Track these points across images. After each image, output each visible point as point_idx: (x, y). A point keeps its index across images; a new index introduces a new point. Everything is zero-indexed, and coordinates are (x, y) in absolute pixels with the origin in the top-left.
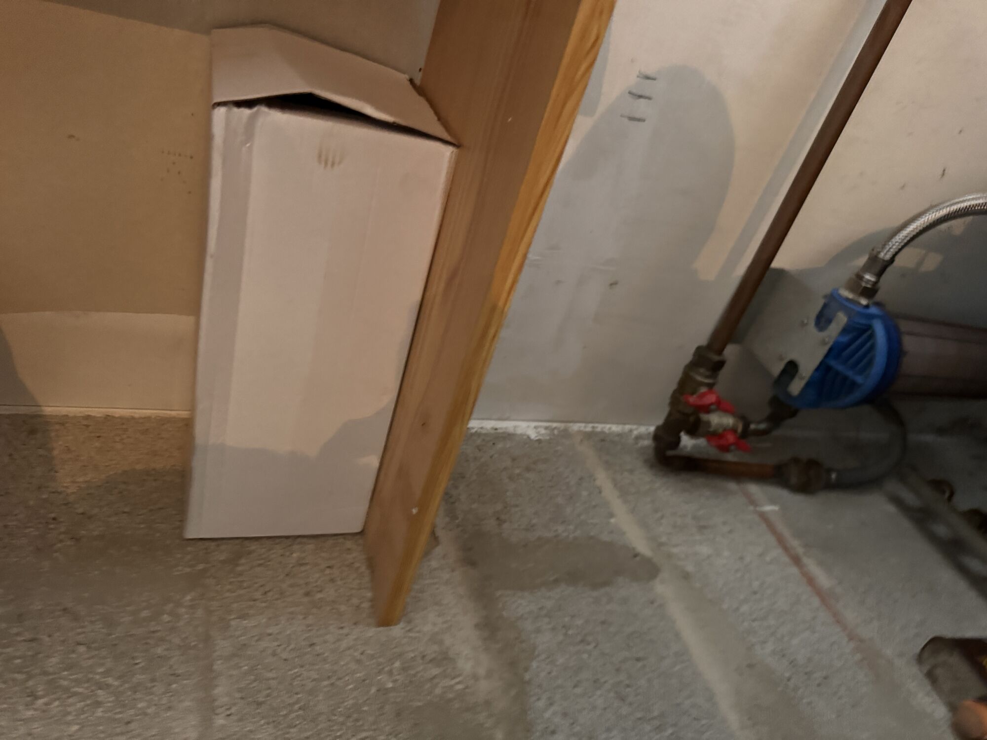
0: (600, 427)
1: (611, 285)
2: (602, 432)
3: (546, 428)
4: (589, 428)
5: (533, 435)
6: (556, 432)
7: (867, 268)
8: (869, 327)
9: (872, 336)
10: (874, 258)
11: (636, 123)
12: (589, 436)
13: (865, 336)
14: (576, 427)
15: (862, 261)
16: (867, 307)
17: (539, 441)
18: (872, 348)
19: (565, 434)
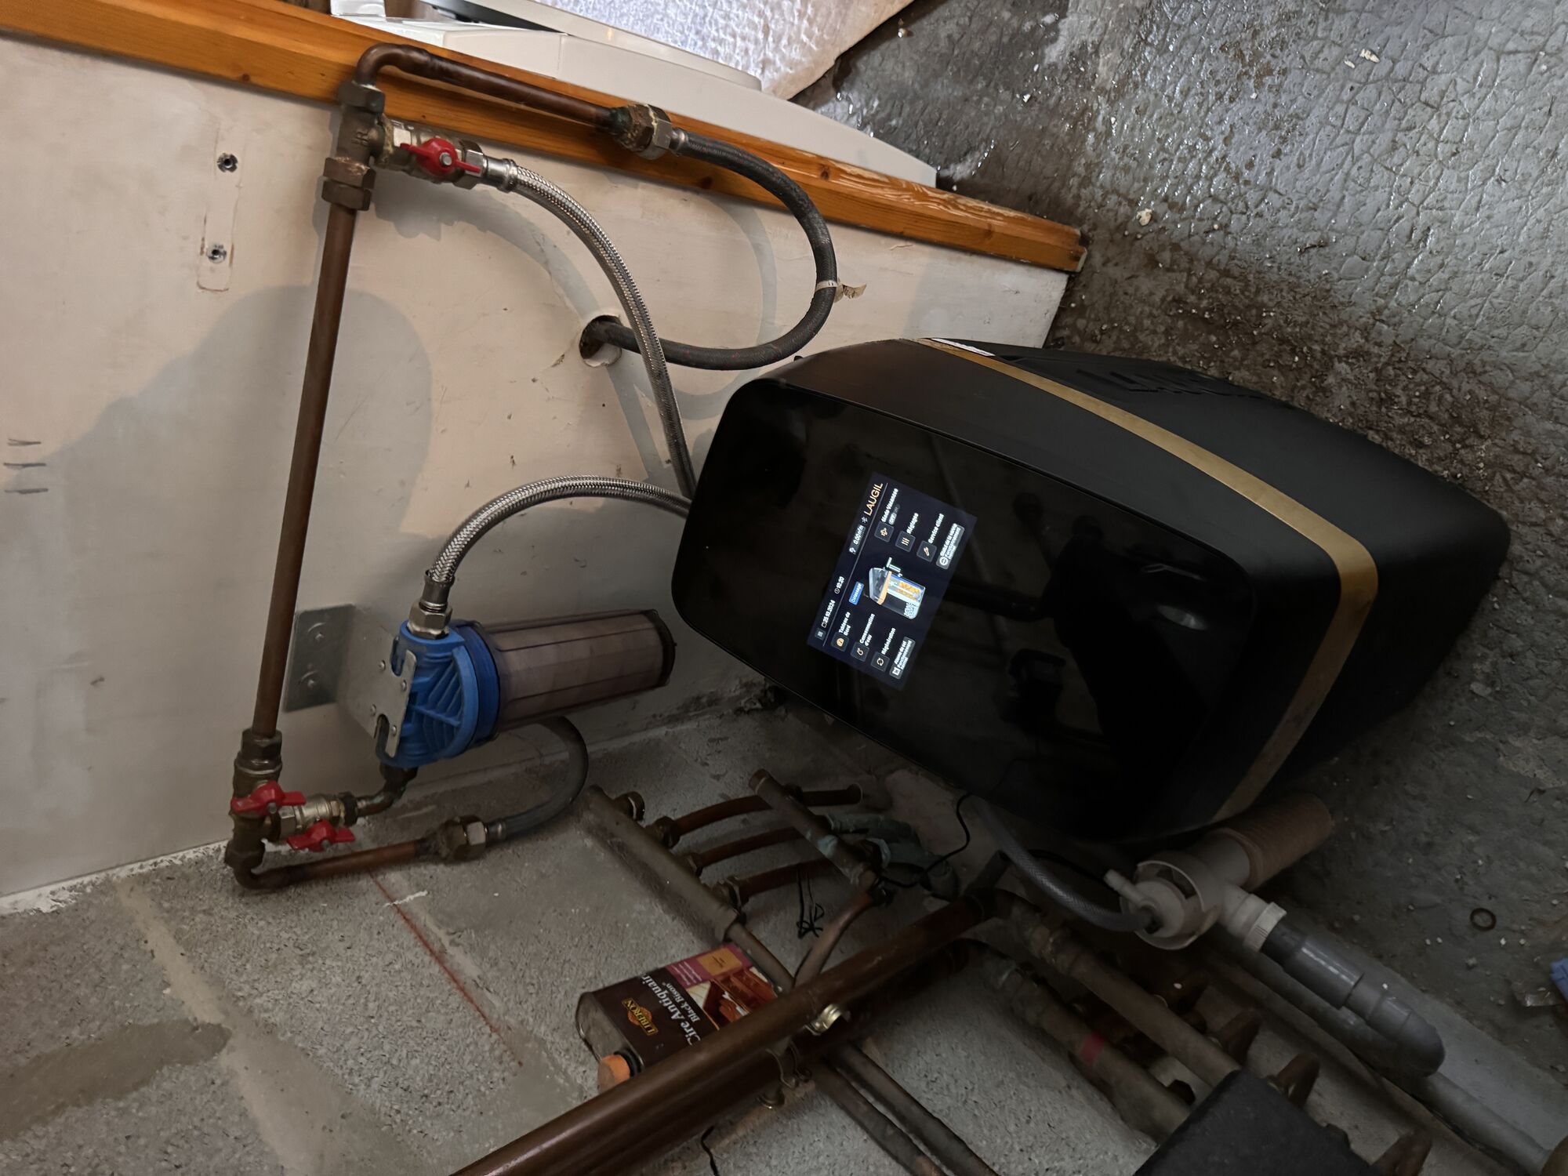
0: (164, 861)
1: (94, 683)
2: (172, 866)
3: (71, 889)
4: (148, 867)
5: (46, 907)
6: (88, 890)
7: (428, 595)
8: (450, 662)
9: (456, 669)
10: (430, 585)
11: (34, 494)
12: (143, 879)
13: (449, 669)
14: (123, 873)
15: (419, 590)
16: (442, 636)
17: (57, 912)
18: (458, 683)
19: (106, 888)
